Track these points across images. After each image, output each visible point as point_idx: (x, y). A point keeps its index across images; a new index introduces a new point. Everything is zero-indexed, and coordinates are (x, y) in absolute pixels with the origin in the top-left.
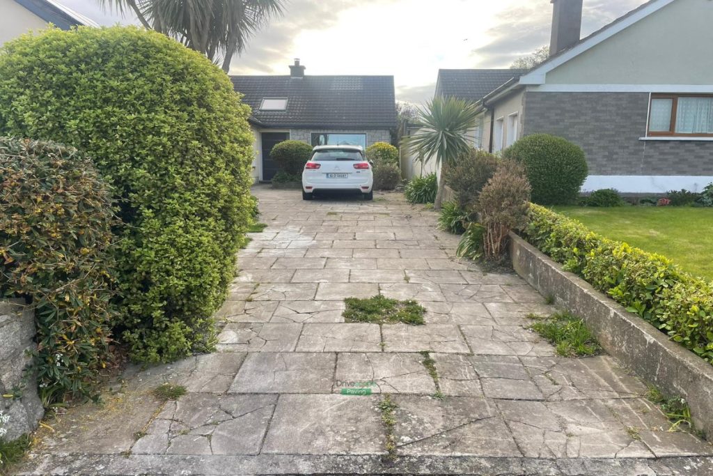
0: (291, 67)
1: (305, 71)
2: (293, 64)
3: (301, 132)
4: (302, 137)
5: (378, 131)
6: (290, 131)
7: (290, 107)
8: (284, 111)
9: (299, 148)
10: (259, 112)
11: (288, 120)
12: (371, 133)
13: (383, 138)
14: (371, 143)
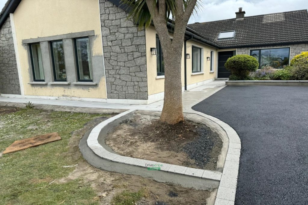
0: (236, 13)
1: (245, 14)
2: (238, 11)
3: (243, 50)
4: (244, 52)
5: (299, 45)
6: (236, 50)
7: (236, 36)
8: (233, 38)
9: (246, 60)
10: (218, 41)
11: (236, 43)
12: (294, 47)
13: (303, 49)
14: (294, 53)
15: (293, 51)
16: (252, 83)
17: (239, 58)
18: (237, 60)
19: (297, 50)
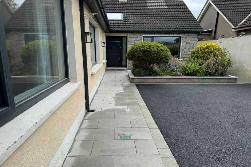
3: (136, 36)
5: (190, 35)
6: (128, 35)
7: (125, 18)
8: (122, 20)
12: (185, 36)
13: (193, 39)
14: (185, 43)
15: (184, 41)
16: (164, 80)
17: (149, 46)
18: (148, 50)
19: (187, 40)
